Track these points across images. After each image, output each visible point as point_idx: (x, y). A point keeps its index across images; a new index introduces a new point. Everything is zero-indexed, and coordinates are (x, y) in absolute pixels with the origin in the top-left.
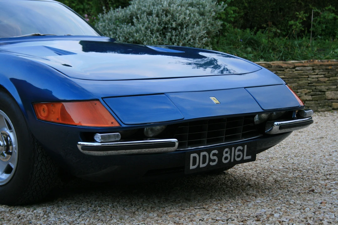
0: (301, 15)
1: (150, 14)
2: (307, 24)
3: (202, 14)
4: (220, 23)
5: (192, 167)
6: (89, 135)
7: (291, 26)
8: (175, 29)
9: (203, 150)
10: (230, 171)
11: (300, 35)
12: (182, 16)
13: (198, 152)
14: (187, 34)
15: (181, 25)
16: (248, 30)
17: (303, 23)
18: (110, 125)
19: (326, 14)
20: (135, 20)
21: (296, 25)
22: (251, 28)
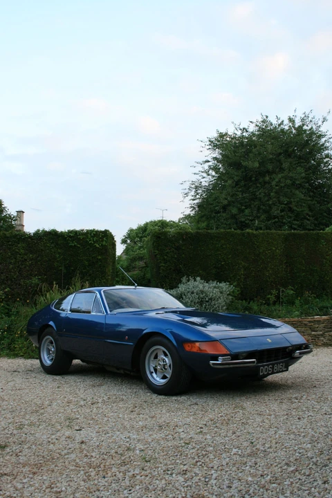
0: (274, 292)
1: (193, 293)
2: (278, 297)
3: (221, 293)
4: (231, 297)
5: (261, 374)
6: (215, 358)
7: (269, 299)
8: (207, 302)
9: (266, 365)
10: (265, 379)
11: (274, 303)
12: (211, 294)
13: (263, 366)
14: (215, 305)
15: (211, 299)
16: (244, 301)
17: (276, 296)
18: (225, 353)
19: (288, 291)
20: (184, 297)
21: (272, 298)
22: (246, 300)
